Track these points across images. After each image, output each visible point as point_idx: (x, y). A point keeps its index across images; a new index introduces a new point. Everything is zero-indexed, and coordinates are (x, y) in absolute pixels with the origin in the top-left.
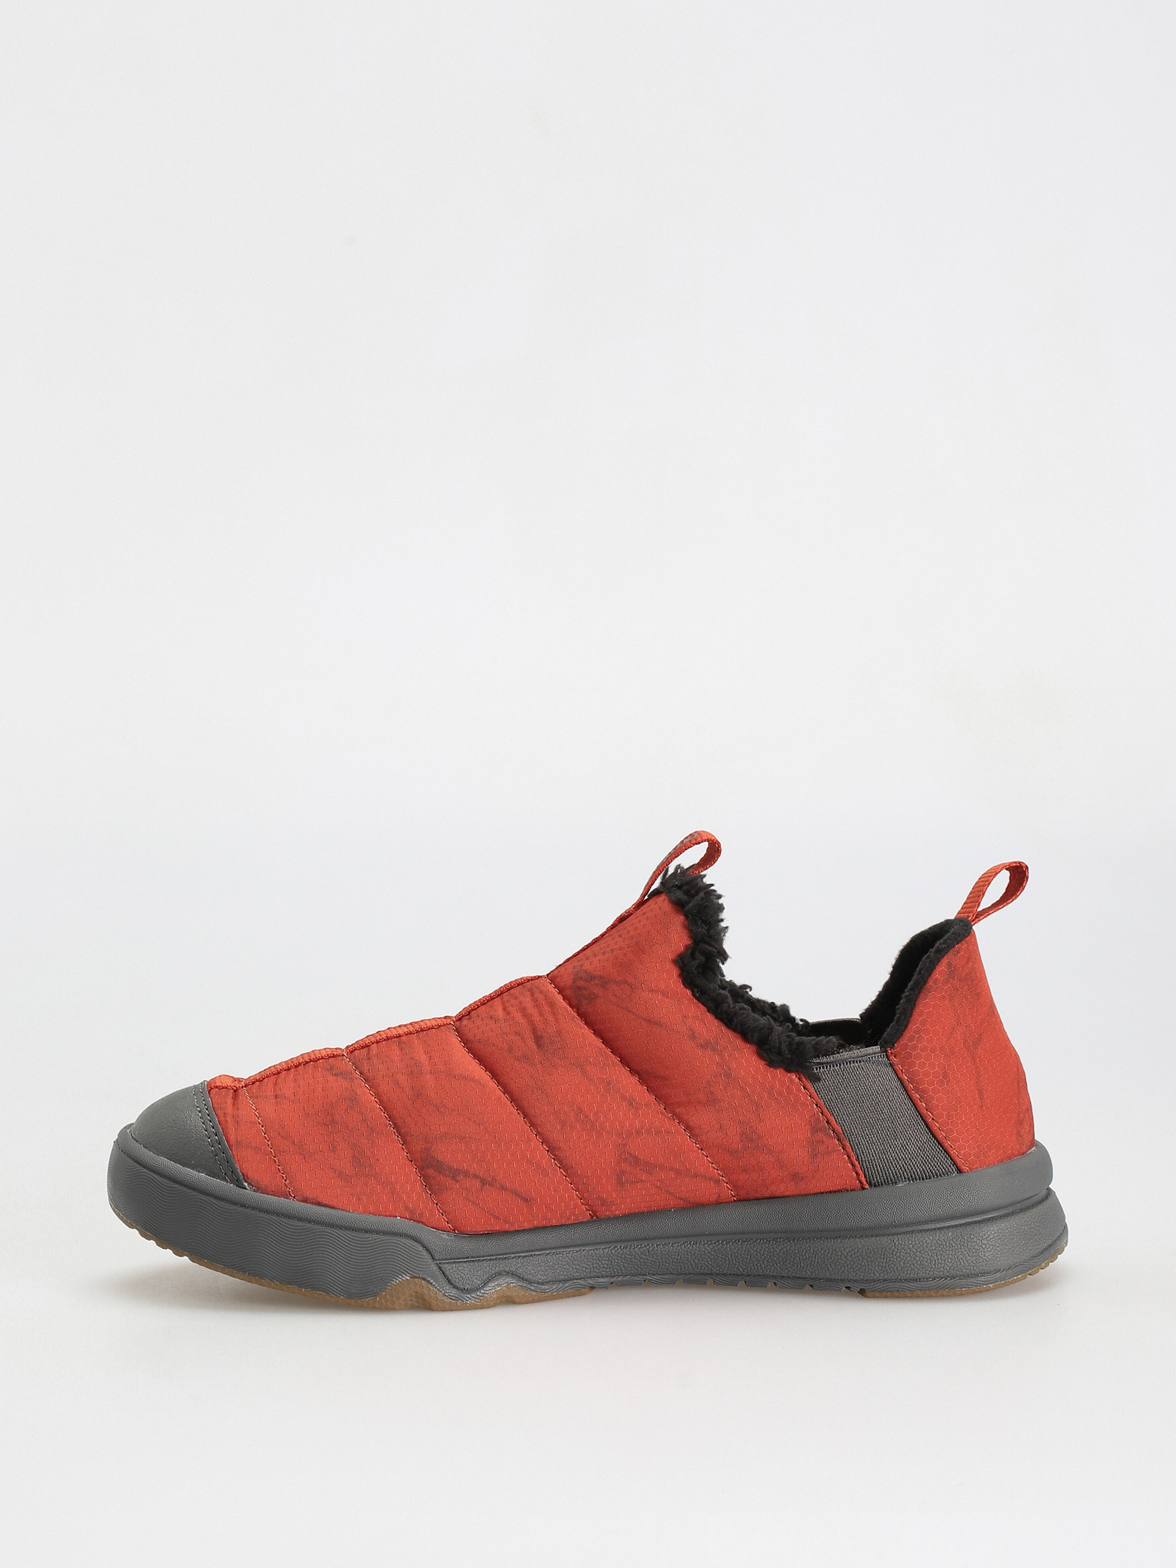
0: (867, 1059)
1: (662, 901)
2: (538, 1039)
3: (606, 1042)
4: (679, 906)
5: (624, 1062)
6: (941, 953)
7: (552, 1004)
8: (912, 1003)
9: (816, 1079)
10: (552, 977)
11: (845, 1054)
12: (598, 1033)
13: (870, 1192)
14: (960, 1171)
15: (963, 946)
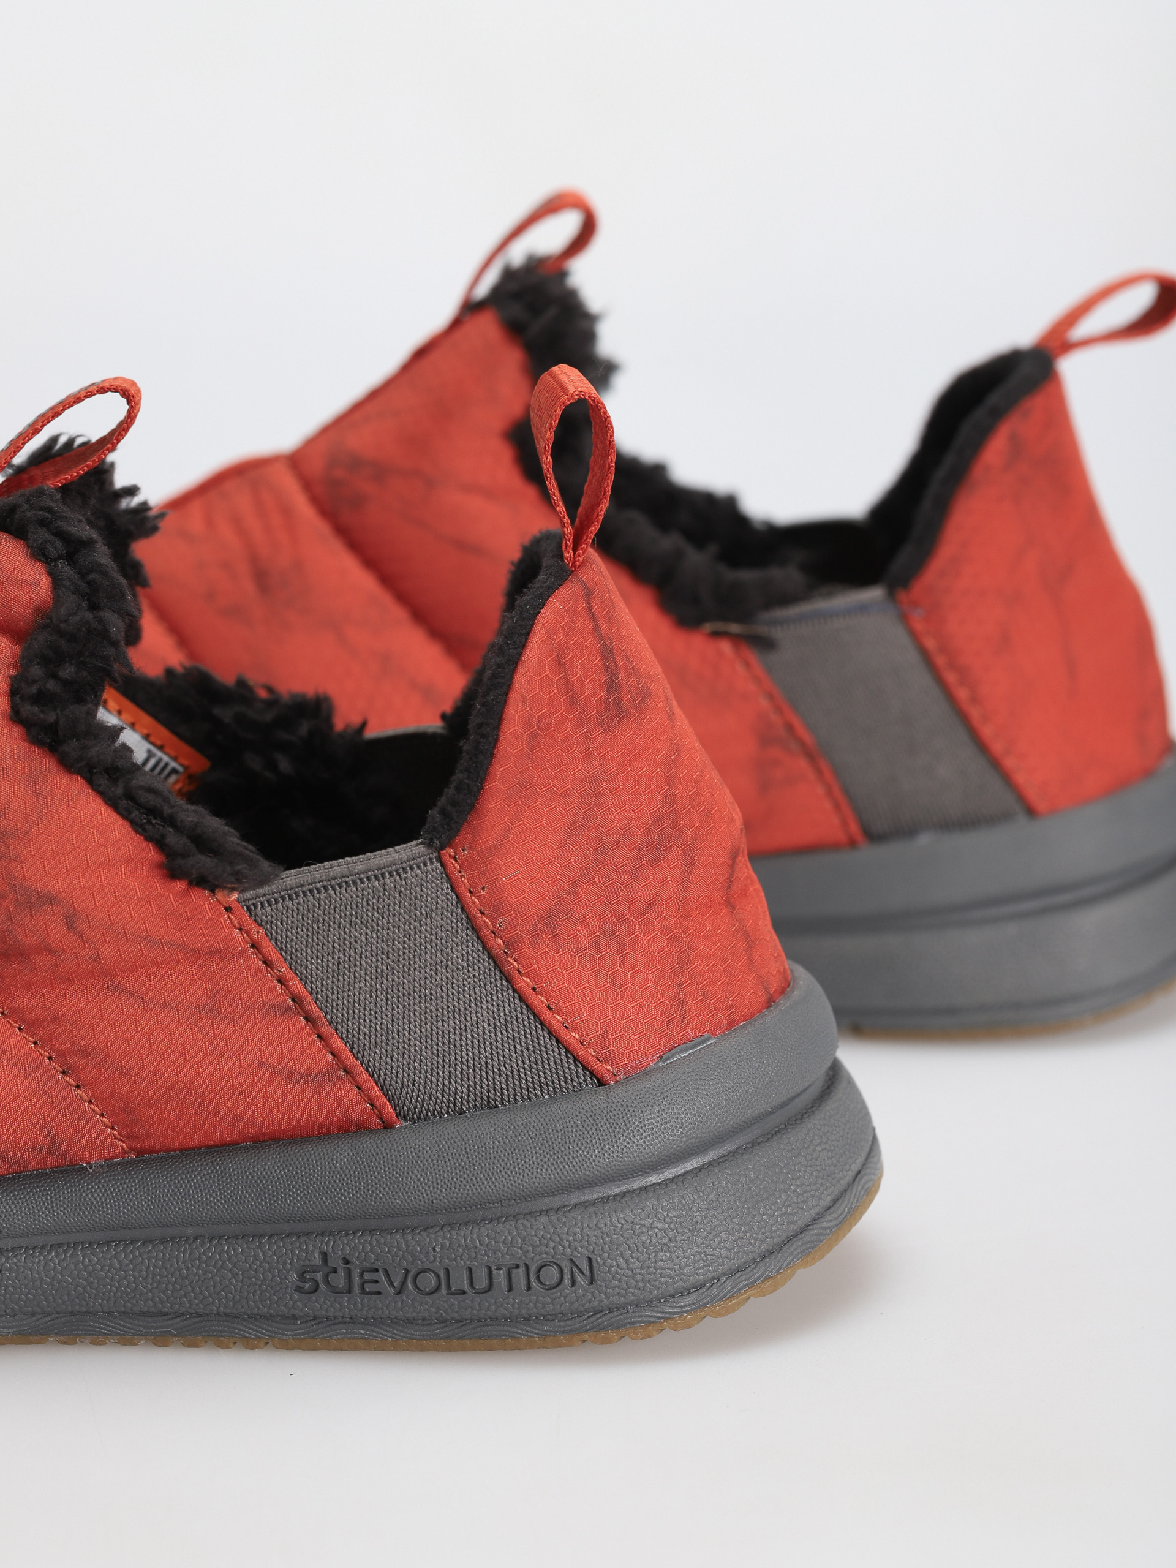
0: (863, 608)
1: (487, 326)
2: (262, 577)
3: (387, 580)
4: (515, 329)
5: (420, 615)
6: (998, 415)
7: (287, 512)
8: (943, 507)
9: (764, 644)
10: (295, 460)
11: (820, 605)
12: (371, 562)
13: (868, 853)
14: (1031, 812)
15: (1036, 403)
